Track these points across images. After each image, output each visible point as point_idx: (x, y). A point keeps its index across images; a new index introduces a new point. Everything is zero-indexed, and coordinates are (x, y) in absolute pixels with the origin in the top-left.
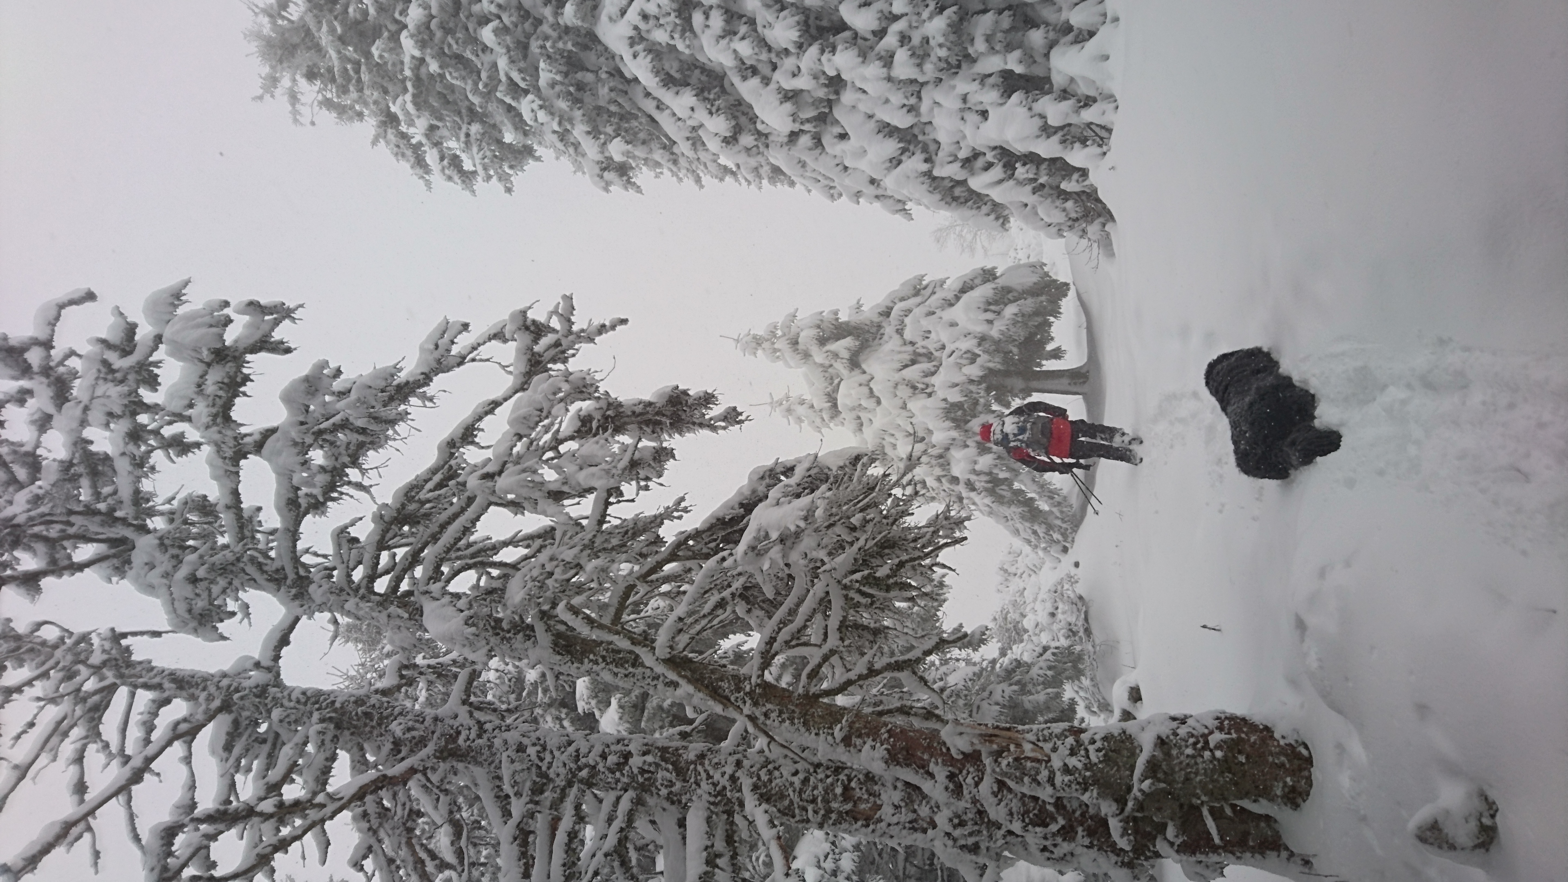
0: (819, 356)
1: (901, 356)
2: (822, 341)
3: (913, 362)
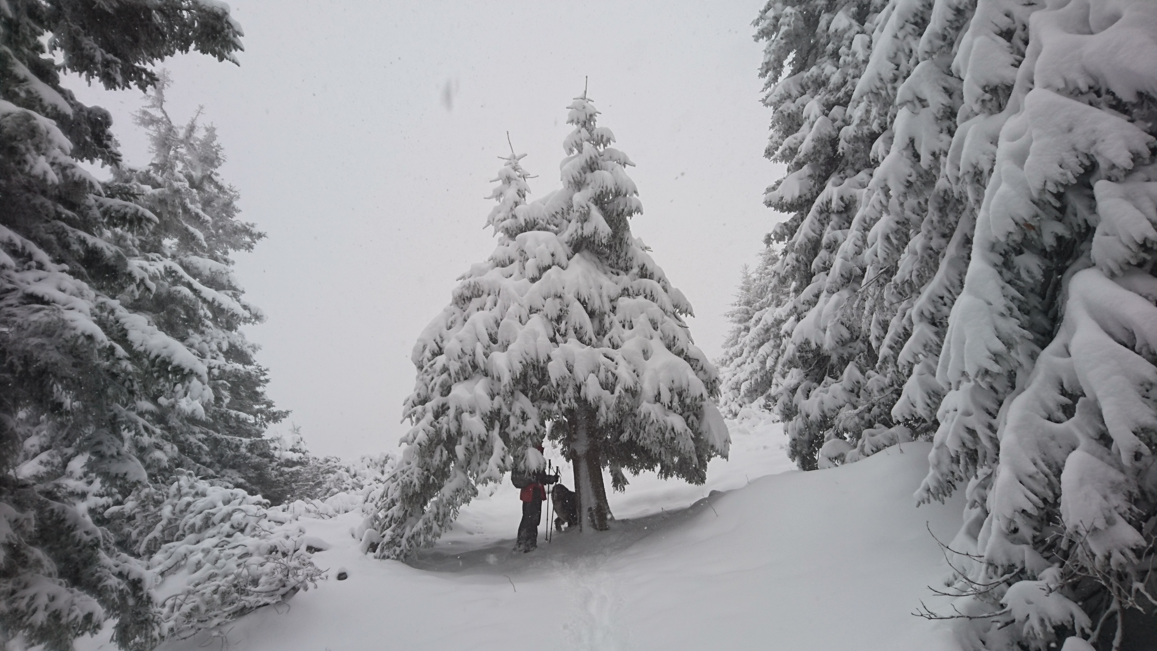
0: (580, 198)
1: (596, 296)
2: (600, 200)
3: (591, 314)
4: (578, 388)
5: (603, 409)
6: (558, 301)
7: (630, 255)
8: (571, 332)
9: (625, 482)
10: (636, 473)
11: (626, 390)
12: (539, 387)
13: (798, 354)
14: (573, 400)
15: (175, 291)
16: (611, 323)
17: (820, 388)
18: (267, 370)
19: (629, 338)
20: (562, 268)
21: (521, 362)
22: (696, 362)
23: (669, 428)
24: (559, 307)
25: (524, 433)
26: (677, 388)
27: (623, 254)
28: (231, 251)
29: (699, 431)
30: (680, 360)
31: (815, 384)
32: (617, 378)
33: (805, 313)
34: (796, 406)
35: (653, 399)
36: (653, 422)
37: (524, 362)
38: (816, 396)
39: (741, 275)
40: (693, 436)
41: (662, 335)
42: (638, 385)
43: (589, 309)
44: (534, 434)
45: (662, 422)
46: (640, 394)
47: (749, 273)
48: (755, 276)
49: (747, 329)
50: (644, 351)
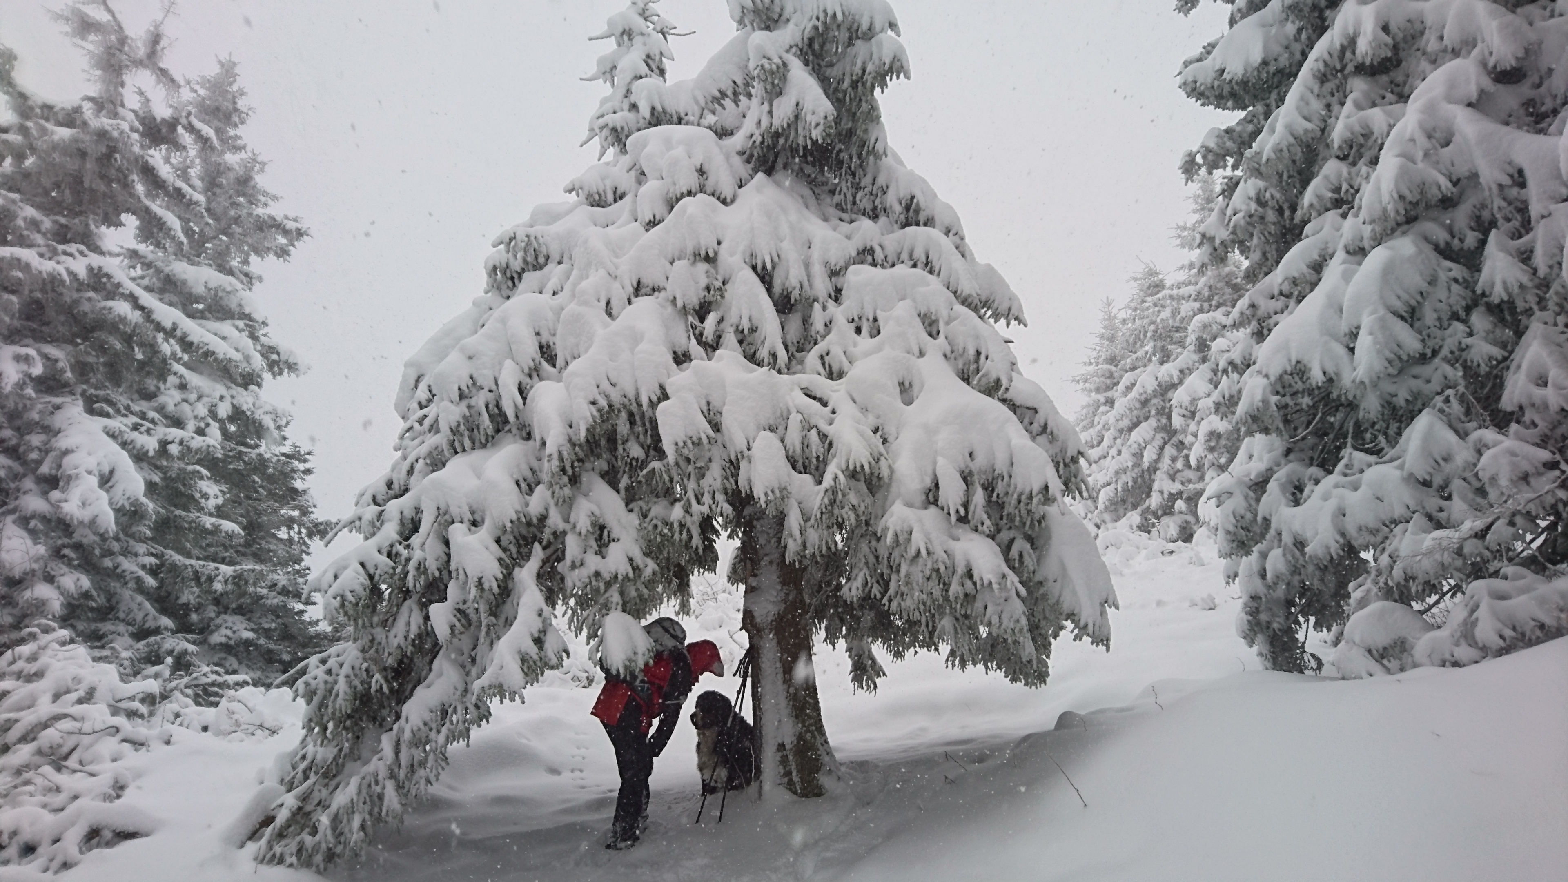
4: (733, 467)
5: (793, 521)
6: (703, 267)
7: (881, 181)
8: (730, 338)
9: (879, 672)
10: (898, 655)
11: (853, 474)
12: (644, 464)
13: (1274, 399)
14: (720, 497)
15: (104, 308)
16: (828, 325)
17: (1329, 481)
18: (309, 454)
19: (867, 354)
20: (724, 202)
21: (594, 403)
22: (1029, 413)
23: (961, 570)
24: (703, 282)
25: (597, 574)
26: (980, 472)
27: (866, 181)
28: (253, 258)
29: (1038, 577)
30: (992, 404)
31: (1314, 470)
32: (831, 444)
33: (1275, 318)
34: (1267, 521)
35: (920, 498)
36: (919, 552)
37: (603, 403)
38: (1326, 498)
39: (1101, 315)
40: (1023, 592)
41: (948, 350)
42: (883, 463)
43: (777, 289)
44: (627, 578)
45: (940, 554)
46: (889, 485)
47: (1114, 311)
48: (1122, 315)
49: (1110, 402)
50: (901, 384)
